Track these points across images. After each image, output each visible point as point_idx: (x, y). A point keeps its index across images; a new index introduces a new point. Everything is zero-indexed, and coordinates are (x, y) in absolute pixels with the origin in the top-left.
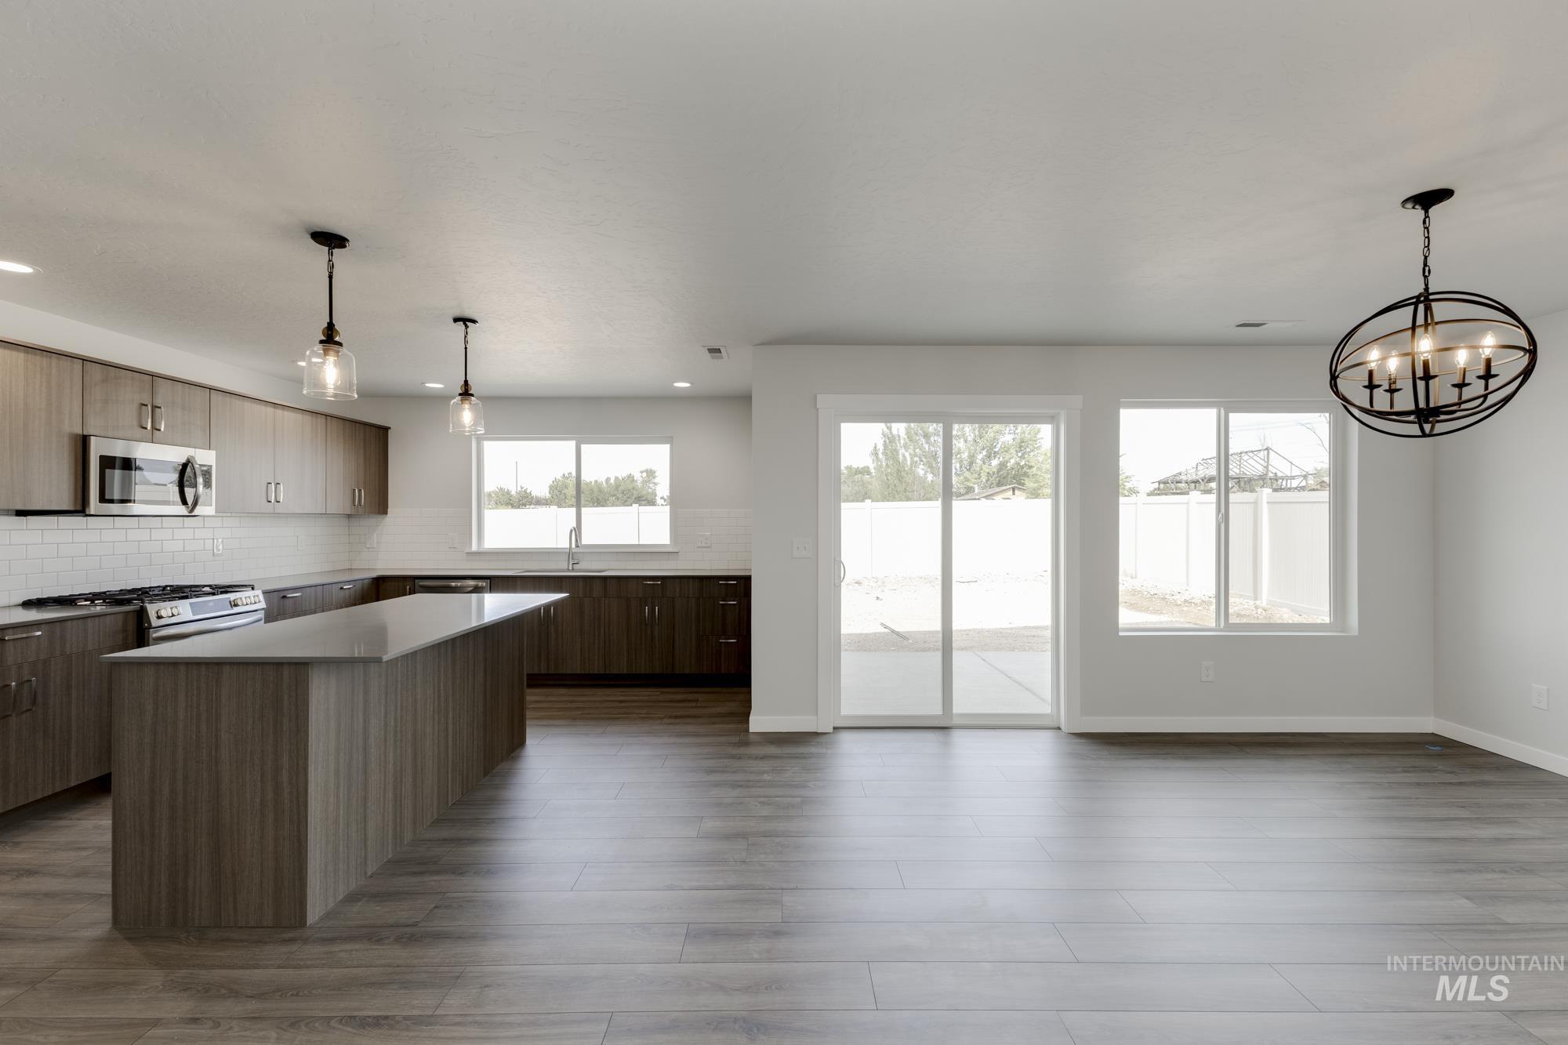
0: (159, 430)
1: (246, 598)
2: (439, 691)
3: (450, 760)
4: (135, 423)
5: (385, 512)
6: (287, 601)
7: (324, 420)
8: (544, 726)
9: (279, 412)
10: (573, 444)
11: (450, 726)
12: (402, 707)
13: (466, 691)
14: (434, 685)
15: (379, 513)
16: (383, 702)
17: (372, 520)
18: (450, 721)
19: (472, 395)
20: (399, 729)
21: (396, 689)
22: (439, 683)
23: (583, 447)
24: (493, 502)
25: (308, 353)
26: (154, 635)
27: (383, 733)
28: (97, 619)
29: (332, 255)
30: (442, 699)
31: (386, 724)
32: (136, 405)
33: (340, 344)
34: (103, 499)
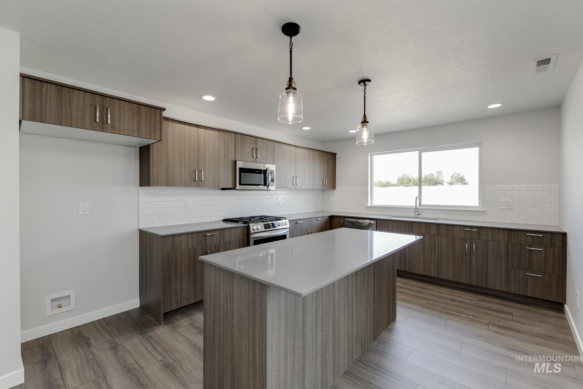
0: (258, 158)
1: (282, 223)
2: (348, 294)
3: (355, 334)
4: (251, 155)
5: (335, 189)
6: (298, 225)
7: (313, 152)
8: (405, 307)
9: (297, 149)
10: (417, 153)
11: (355, 314)
12: (326, 305)
13: (363, 291)
14: (345, 290)
15: (332, 189)
16: (315, 304)
17: (331, 192)
18: (355, 312)
19: (368, 122)
20: (324, 319)
21: (322, 295)
22: (348, 288)
23: (423, 154)
24: (376, 186)
25: (280, 97)
26: (252, 236)
27: (314, 323)
28: (234, 229)
29: (292, 39)
30: (350, 298)
31: (316, 317)
32: (251, 149)
33: (295, 89)
34: (240, 184)
